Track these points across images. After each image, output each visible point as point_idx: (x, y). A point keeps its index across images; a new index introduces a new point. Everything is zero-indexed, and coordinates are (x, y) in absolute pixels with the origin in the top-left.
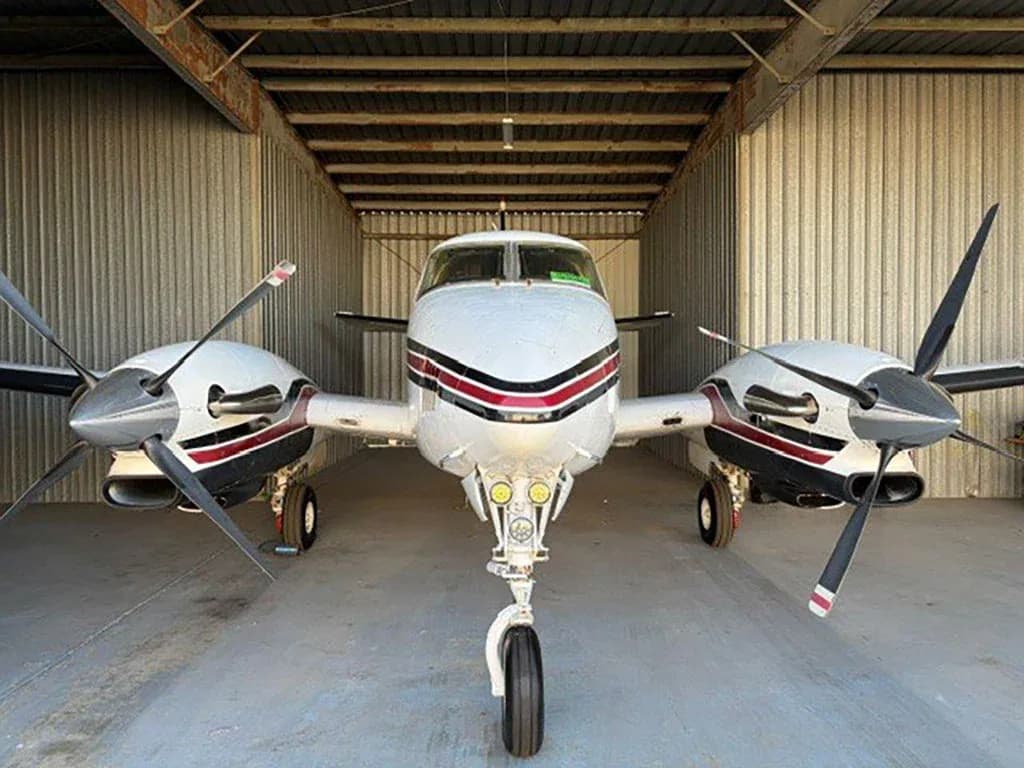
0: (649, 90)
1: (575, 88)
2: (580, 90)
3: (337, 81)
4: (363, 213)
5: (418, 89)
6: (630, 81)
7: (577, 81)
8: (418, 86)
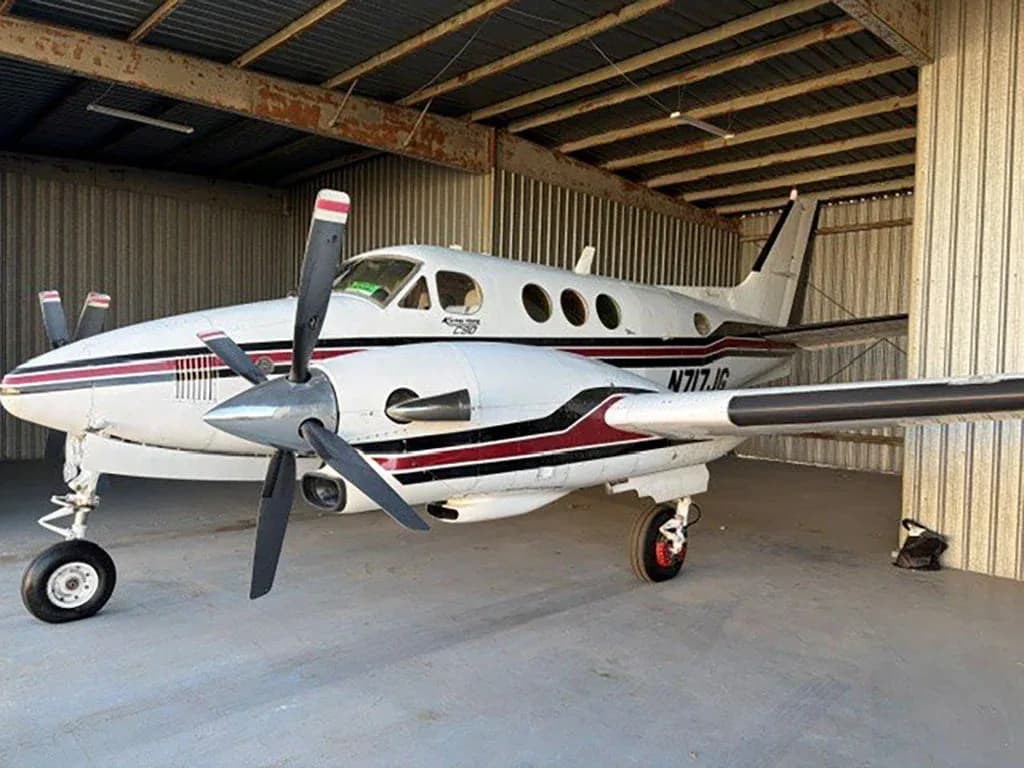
0: (830, 36)
1: (746, 60)
2: (752, 61)
3: (549, 113)
4: (744, 216)
5: (610, 103)
6: (807, 32)
7: (747, 51)
8: (608, 100)
